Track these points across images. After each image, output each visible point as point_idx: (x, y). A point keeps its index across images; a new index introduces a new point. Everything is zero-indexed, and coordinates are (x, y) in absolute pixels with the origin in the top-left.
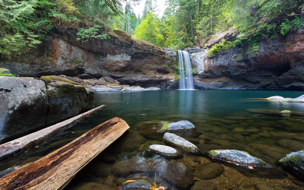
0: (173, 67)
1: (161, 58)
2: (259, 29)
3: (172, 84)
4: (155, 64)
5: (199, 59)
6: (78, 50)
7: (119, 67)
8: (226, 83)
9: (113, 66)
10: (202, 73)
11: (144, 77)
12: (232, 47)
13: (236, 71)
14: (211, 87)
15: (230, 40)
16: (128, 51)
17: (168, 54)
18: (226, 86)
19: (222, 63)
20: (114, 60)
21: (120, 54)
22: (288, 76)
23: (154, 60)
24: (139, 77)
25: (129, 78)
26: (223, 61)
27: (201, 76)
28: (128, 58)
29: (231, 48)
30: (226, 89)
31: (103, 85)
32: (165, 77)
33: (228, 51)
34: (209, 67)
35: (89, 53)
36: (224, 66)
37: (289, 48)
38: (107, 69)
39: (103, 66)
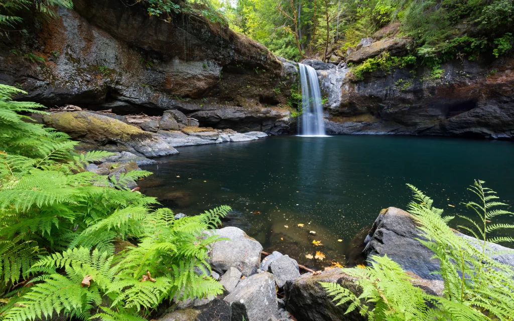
0: (288, 94)
1: (274, 76)
2: (454, 42)
3: (283, 125)
4: (260, 87)
5: (334, 82)
6: (108, 41)
7: (194, 89)
8: (369, 125)
9: (181, 85)
10: (336, 107)
11: (237, 111)
12: (397, 68)
13: (394, 106)
14: (345, 130)
15: (397, 54)
16: (221, 56)
17: (284, 68)
18: (366, 129)
19: (374, 92)
20: (188, 73)
21: (201, 60)
22: (468, 118)
23: (260, 78)
24: (229, 112)
25: (210, 113)
26: (377, 88)
27: (334, 112)
28: (217, 71)
29: (395, 69)
30: (366, 133)
31: (172, 129)
32: (274, 111)
33: (390, 73)
34: (351, 97)
35: (131, 51)
36: (378, 97)
37: (492, 78)
38: (168, 92)
39: (162, 86)
